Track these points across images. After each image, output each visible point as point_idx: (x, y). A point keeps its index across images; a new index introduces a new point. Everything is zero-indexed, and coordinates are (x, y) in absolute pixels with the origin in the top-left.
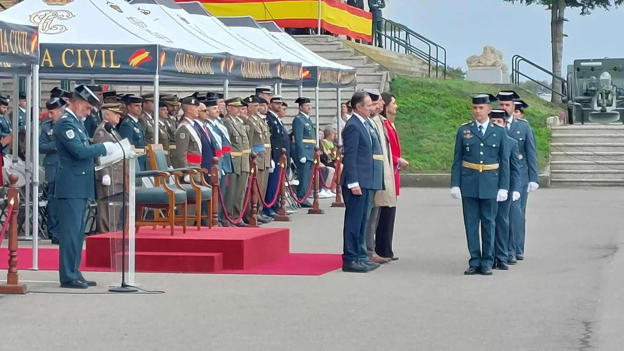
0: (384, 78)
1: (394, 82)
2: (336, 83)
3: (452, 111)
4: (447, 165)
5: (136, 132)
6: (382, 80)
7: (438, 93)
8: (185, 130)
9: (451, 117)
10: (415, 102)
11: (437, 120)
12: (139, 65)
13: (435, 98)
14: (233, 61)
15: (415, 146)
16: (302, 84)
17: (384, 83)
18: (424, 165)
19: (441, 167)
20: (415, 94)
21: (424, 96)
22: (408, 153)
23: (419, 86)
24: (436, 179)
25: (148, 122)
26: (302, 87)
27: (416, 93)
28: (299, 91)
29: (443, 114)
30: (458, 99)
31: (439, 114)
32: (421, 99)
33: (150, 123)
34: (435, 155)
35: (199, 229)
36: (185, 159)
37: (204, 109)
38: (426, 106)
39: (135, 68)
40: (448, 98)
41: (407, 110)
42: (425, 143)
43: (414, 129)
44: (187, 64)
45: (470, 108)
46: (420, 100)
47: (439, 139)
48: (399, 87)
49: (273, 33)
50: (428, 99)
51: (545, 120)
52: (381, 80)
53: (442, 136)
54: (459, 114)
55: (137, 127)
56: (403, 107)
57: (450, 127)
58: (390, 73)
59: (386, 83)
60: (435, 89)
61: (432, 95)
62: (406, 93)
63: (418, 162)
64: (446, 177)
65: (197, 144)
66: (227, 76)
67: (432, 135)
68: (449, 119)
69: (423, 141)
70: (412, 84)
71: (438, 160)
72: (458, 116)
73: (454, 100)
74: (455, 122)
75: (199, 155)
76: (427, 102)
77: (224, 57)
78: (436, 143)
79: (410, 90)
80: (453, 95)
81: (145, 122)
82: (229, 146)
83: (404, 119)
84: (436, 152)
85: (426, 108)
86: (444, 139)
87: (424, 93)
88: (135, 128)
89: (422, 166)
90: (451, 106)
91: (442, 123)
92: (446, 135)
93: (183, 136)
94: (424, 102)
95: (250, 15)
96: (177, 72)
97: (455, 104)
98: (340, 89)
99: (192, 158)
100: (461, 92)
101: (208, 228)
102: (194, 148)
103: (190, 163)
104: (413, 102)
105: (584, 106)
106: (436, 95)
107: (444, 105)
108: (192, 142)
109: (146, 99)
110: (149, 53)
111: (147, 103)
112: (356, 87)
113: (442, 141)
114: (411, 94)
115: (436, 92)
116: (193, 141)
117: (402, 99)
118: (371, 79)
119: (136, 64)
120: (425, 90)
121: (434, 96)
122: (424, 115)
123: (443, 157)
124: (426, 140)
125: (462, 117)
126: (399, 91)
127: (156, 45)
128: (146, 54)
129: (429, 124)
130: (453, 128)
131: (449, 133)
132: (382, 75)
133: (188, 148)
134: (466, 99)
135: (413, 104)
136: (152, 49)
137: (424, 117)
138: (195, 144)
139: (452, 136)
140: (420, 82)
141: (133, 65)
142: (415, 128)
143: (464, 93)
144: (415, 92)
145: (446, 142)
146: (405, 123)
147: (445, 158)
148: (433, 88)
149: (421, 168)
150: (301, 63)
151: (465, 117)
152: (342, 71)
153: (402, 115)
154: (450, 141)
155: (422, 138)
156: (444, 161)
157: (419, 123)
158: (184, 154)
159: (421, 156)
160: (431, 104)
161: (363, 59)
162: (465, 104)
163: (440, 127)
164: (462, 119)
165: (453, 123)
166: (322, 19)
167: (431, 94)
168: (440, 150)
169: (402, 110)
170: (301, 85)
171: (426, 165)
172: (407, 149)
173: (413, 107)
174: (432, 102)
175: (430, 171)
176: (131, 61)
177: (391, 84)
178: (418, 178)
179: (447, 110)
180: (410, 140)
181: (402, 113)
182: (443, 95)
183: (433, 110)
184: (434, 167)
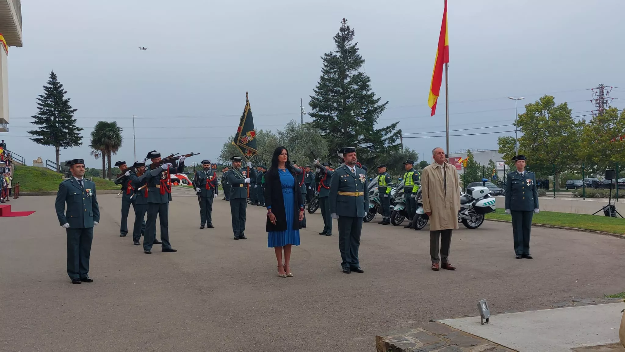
3: (34, 175)
4: (34, 189)
13: (28, 171)
30: (36, 171)
34: (30, 187)
38: (26, 173)
42: (27, 184)
45: (39, 174)
46: (24, 172)
51: (62, 177)
54: (36, 175)
57: (34, 179)
68: (33, 177)
78: (30, 184)
87: (24, 170)
90: (33, 173)
91: (31, 178)
105: (69, 173)
107: (31, 173)
115: (28, 169)
120: (25, 169)
123: (32, 187)
129: (27, 178)
134: (38, 171)
139: (35, 181)
143: (37, 169)
144: (22, 170)
145: (33, 183)
146: (19, 178)
151: (38, 176)
155: (26, 182)
159: (25, 187)
160: (28, 173)
162: (37, 173)
183: (28, 175)
184: (30, 190)
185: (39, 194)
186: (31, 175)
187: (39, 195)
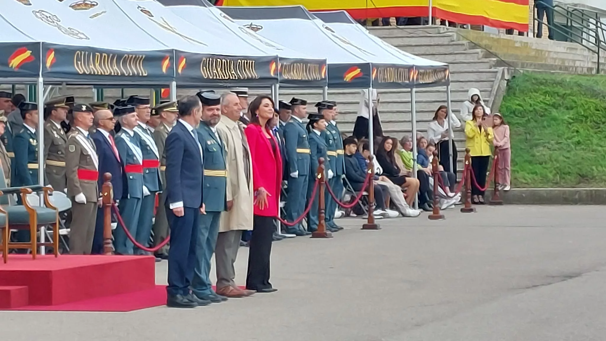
0: (499, 75)
1: (514, 80)
2: (408, 82)
3: (577, 113)
4: (560, 177)
5: (33, 144)
6: (497, 77)
7: (564, 92)
8: (74, 141)
9: (575, 120)
10: (534, 103)
11: (559, 124)
12: (21, 66)
13: (558, 98)
14: (185, 60)
15: (527, 157)
16: (327, 84)
17: (498, 81)
18: (534, 179)
19: (553, 180)
20: (535, 94)
21: (546, 96)
22: (517, 164)
23: (542, 84)
24: (545, 195)
25: (55, 132)
26: (327, 87)
27: (537, 93)
28: (323, 94)
29: (566, 117)
30: (588, 100)
31: (561, 117)
32: (541, 99)
33: (57, 134)
34: (548, 166)
35: (34, 258)
36: (75, 176)
37: (109, 117)
38: (547, 107)
39: (16, 70)
40: (574, 98)
41: (522, 113)
42: (540, 152)
43: (528, 136)
44: (97, 65)
45: (600, 110)
46: (541, 101)
47: (557, 146)
48: (517, 86)
49: (328, 25)
50: (551, 99)
52: (495, 78)
53: (560, 143)
54: (585, 117)
55: (33, 139)
56: (519, 110)
57: (573, 132)
58: (508, 70)
59: (502, 81)
60: (560, 87)
61: (556, 95)
62: (525, 92)
63: (527, 175)
64: (556, 192)
65: (91, 158)
66: (174, 77)
67: (549, 143)
68: (573, 123)
69: (538, 149)
70: (534, 81)
71: (551, 172)
72: (584, 119)
73: (581, 100)
74: (578, 126)
75: (94, 170)
76: (548, 103)
77: (168, 55)
78: (551, 152)
79: (530, 89)
80: (581, 93)
81: (50, 132)
82: (156, 160)
83: (518, 123)
84: (551, 163)
85: (546, 109)
86: (562, 148)
88: (31, 140)
89: (530, 179)
90: (576, 107)
91: (563, 128)
92: (565, 142)
93: (72, 148)
94: (545, 103)
95: (300, 4)
96: (78, 74)
97: (582, 104)
98: (414, 90)
99: (85, 174)
100: (593, 90)
101: (54, 256)
102: (87, 162)
103: (82, 180)
104: (532, 103)
106: (560, 94)
107: (569, 106)
108: (84, 156)
109: (55, 105)
110: (31, 52)
111: (56, 110)
112: (449, 87)
113: (559, 149)
114: (530, 93)
115: (562, 91)
116: (85, 154)
117: (518, 99)
118: (484, 77)
119: (16, 65)
120: (548, 89)
121: (558, 96)
122: (543, 118)
123: (557, 168)
124: (541, 148)
125: (588, 120)
126: (516, 90)
127: (39, 43)
128: (28, 53)
129: (547, 129)
130: (575, 134)
131: (570, 139)
132: (497, 72)
133: (80, 163)
134: (596, 99)
135: (531, 106)
136: (34, 47)
137: (543, 121)
138: (88, 157)
139: (573, 143)
140: (544, 79)
141: (14, 66)
142: (530, 134)
143: (595, 91)
144: (536, 91)
145: (565, 150)
146: (518, 129)
147: (560, 170)
148: (559, 86)
149: (530, 181)
150: (325, 60)
151: (592, 120)
152: (418, 68)
153: (517, 119)
154: (569, 149)
155: (536, 145)
156: (558, 173)
157: (536, 128)
158: (74, 169)
159: (531, 167)
160: (554, 106)
161: (477, 53)
162: (594, 105)
163: (560, 132)
164: (589, 123)
165: (577, 127)
166: (434, 6)
167: (555, 93)
168: (555, 160)
169: (516, 113)
170: (326, 86)
171: (536, 177)
172: (516, 160)
173: (531, 109)
174: (554, 103)
175: (540, 185)
176: (11, 62)
177: (510, 82)
178: (524, 193)
179: (571, 112)
180: (521, 149)
181: (517, 116)
182: (569, 95)
183: (555, 113)
184: (545, 180)
185: (577, 197)
186: (567, 116)
187: (575, 202)
